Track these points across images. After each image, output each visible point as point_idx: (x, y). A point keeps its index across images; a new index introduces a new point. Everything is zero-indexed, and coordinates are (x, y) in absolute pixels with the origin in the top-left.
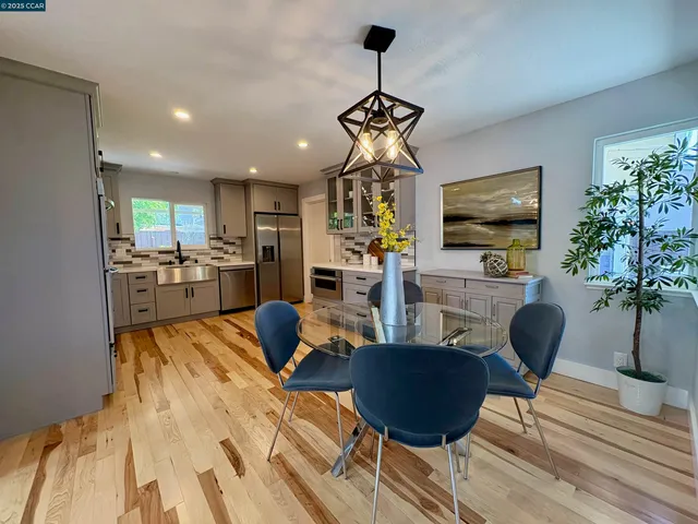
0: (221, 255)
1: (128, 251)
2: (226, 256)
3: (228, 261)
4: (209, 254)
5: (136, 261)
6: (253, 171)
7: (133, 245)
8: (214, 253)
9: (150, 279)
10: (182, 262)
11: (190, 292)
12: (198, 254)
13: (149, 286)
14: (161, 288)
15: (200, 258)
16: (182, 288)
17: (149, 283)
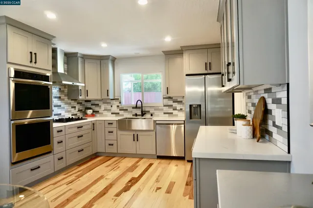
0: (171, 110)
1: (118, 106)
2: (175, 112)
3: (177, 115)
4: (162, 110)
5: (121, 112)
7: (120, 103)
8: (166, 109)
9: (115, 125)
10: (143, 115)
11: (136, 138)
12: (155, 110)
13: (115, 130)
14: (120, 133)
15: (156, 113)
16: (132, 133)
17: (114, 128)
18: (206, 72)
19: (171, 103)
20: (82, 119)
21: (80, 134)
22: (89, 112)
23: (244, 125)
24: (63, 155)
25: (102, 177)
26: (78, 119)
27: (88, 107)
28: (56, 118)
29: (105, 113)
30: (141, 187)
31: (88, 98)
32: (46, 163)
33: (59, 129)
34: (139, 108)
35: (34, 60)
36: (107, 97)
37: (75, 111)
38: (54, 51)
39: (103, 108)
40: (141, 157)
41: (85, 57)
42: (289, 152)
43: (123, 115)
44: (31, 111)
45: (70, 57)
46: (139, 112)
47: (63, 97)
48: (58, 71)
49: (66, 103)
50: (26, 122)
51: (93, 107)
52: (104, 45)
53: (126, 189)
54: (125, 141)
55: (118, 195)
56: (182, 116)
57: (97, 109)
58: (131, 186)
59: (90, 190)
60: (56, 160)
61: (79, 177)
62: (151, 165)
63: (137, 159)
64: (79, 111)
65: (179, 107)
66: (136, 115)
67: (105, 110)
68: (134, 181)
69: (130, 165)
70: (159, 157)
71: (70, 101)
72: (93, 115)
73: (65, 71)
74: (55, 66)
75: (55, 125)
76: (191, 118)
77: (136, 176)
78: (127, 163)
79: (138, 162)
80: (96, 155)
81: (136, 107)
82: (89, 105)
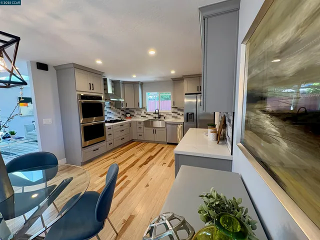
0: (176, 115)
1: (145, 112)
2: (179, 116)
3: (180, 119)
4: (171, 115)
5: (147, 116)
6: (173, 72)
7: (146, 110)
8: (174, 115)
9: (142, 124)
10: (159, 118)
11: (154, 132)
12: (167, 115)
13: (142, 127)
14: (145, 128)
15: (168, 116)
16: (152, 129)
17: (142, 126)
18: (198, 92)
19: (176, 111)
20: (123, 120)
21: (121, 129)
22: (128, 115)
23: (211, 132)
24: (112, 141)
25: (134, 155)
26: (121, 121)
27: (128, 112)
28: (109, 120)
29: (138, 116)
30: (154, 162)
31: (127, 108)
32: (102, 147)
33: (109, 127)
34: (157, 113)
35: (92, 88)
36: (138, 107)
37: (120, 115)
38: (105, 80)
39: (136, 113)
40: (158, 143)
41: (124, 83)
42: (232, 154)
43: (148, 118)
44: (95, 118)
45: (115, 83)
46: (157, 116)
47: (112, 107)
48: (109, 92)
49: (114, 111)
50: (92, 124)
51: (131, 112)
52: (134, 76)
53: (146, 163)
54: (148, 133)
55: (140, 167)
56: (182, 119)
57: (132, 114)
58: (149, 161)
59: (125, 163)
60: (108, 144)
61: (121, 154)
62: (163, 148)
63: (155, 144)
64: (122, 115)
65: (181, 113)
66: (155, 118)
67: (137, 114)
68: (151, 158)
69: (151, 148)
70: (168, 143)
71: (116, 109)
72: (130, 117)
73: (112, 92)
74: (106, 89)
75: (107, 125)
76: (187, 121)
77: (153, 155)
78: (149, 146)
79: (156, 146)
80: (132, 141)
81: (155, 113)
82: (128, 111)
